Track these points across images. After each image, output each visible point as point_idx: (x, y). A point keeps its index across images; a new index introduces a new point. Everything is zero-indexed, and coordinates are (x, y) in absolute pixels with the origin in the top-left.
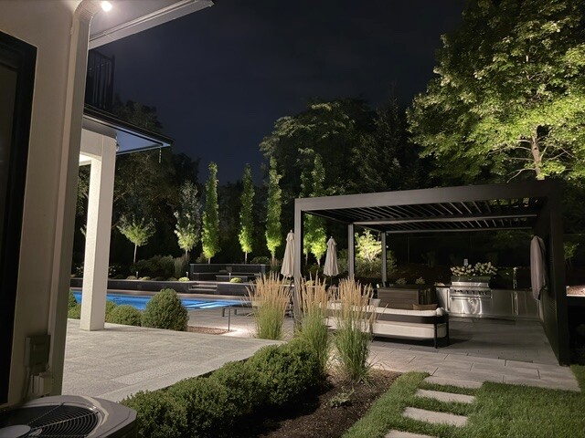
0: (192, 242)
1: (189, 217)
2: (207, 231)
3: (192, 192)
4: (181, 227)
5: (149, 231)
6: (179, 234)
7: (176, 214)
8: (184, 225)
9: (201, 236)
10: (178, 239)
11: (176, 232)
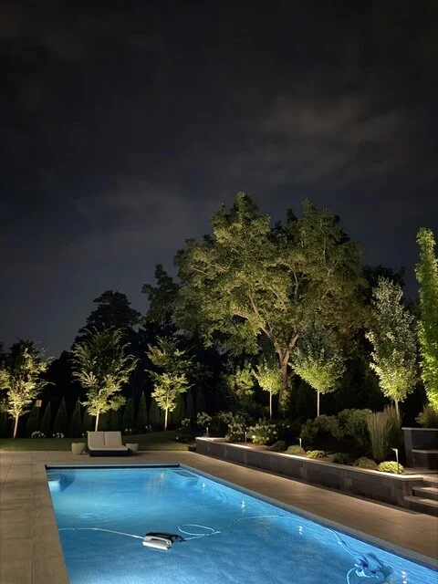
0: (403, 384)
1: (392, 338)
2: (430, 359)
3: (392, 297)
4: (381, 356)
5: (335, 369)
6: (378, 370)
7: (370, 336)
8: (385, 353)
9: (420, 371)
10: (377, 379)
11: (372, 366)
